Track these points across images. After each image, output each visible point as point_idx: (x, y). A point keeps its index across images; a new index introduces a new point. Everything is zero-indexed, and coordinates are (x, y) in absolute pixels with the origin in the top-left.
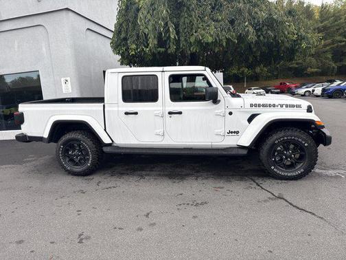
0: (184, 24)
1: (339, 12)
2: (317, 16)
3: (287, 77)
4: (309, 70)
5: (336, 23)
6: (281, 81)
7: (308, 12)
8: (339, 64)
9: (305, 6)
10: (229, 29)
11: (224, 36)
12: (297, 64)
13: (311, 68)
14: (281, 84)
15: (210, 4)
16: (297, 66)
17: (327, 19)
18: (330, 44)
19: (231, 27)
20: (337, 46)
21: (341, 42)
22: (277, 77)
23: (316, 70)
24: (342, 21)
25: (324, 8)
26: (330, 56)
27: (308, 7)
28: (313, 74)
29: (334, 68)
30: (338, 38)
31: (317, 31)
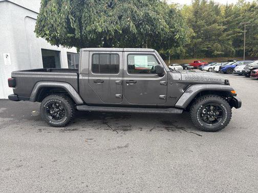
0: (85, 17)
1: (238, 11)
2: (223, 13)
3: (200, 57)
4: (216, 52)
5: (236, 19)
6: (196, 60)
7: (216, 10)
8: (237, 49)
9: (214, 5)
10: (117, 23)
11: (112, 28)
12: (208, 48)
13: (217, 51)
14: (195, 62)
15: (107, 3)
16: (207, 49)
17: (230, 16)
18: (231, 34)
19: (118, 22)
20: (237, 36)
21: (239, 33)
22: (193, 57)
23: (221, 52)
24: (241, 17)
25: (228, 8)
26: (231, 43)
27: (217, 6)
28: (218, 56)
29: (233, 51)
30: (238, 30)
31: (222, 24)
